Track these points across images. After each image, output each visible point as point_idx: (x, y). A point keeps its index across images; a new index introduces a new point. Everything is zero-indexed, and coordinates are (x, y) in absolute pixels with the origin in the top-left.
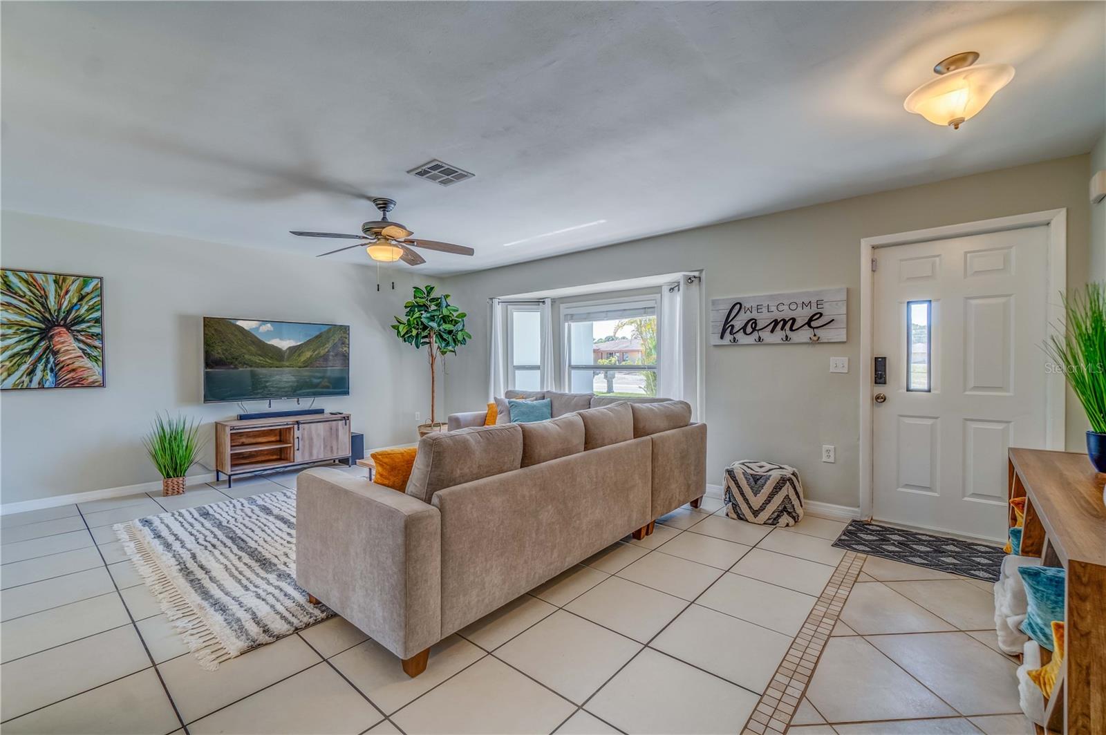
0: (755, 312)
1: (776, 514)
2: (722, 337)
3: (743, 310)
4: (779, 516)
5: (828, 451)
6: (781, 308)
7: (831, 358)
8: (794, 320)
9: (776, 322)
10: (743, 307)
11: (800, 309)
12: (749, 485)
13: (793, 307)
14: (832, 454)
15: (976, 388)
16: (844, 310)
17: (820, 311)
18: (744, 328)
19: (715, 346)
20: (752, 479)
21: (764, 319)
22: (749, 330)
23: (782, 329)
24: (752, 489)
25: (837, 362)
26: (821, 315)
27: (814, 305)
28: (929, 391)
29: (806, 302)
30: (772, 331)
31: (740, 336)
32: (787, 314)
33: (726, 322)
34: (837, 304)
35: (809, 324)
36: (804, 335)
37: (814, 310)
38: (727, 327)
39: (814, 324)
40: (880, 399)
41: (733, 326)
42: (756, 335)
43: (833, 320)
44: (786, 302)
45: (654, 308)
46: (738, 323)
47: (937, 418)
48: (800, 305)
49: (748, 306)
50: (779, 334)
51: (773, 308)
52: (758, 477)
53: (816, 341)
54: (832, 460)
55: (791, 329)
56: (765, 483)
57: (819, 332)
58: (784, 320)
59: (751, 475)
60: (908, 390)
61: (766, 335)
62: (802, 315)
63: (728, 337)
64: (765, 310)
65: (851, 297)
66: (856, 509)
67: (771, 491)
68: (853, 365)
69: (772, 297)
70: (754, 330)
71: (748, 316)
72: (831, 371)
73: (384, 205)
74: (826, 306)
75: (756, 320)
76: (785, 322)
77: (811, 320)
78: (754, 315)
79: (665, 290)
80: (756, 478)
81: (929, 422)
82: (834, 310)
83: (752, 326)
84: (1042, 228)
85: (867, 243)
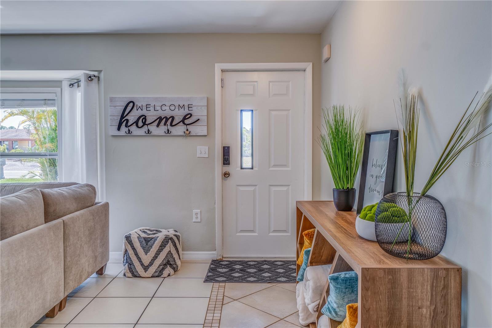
0: (144, 110)
1: (161, 267)
2: (119, 129)
3: (135, 108)
4: (163, 269)
5: (196, 214)
6: (164, 108)
7: (198, 147)
8: (173, 118)
9: (160, 119)
10: (135, 105)
11: (177, 110)
12: (141, 246)
13: (172, 108)
14: (199, 216)
15: (275, 166)
16: (205, 113)
17: (190, 112)
18: (137, 122)
19: (113, 136)
20: (144, 241)
21: (151, 116)
22: (140, 124)
23: (165, 125)
24: (144, 250)
25: (202, 150)
26: (191, 115)
27: (186, 108)
28: (252, 168)
29: (181, 105)
30: (158, 126)
31: (133, 128)
32: (168, 113)
33: (122, 117)
34: (201, 108)
35: (183, 121)
36: (180, 130)
37: (187, 111)
38: (123, 121)
39: (187, 122)
40: (226, 175)
41: (127, 120)
42: (145, 128)
43: (199, 119)
44: (168, 104)
45: (54, 100)
46: (132, 118)
47: (256, 186)
48: (177, 107)
49: (139, 105)
50: (163, 129)
51: (158, 108)
52: (149, 239)
53: (188, 134)
54: (199, 220)
55: (171, 125)
56: (154, 243)
57: (190, 128)
58: (166, 117)
59: (144, 238)
60: (242, 168)
61: (153, 128)
62: (179, 114)
63: (124, 129)
64: (152, 109)
65: (210, 104)
66: (214, 252)
67: (158, 248)
68: (211, 151)
69: (156, 99)
70: (144, 124)
71: (140, 113)
72: (198, 156)
74: (194, 108)
75: (146, 117)
76: (167, 119)
77: (185, 118)
78: (144, 112)
79: (65, 85)
80: (147, 240)
81: (252, 189)
82: (199, 112)
83: (142, 121)
84: (302, 73)
85: (218, 67)
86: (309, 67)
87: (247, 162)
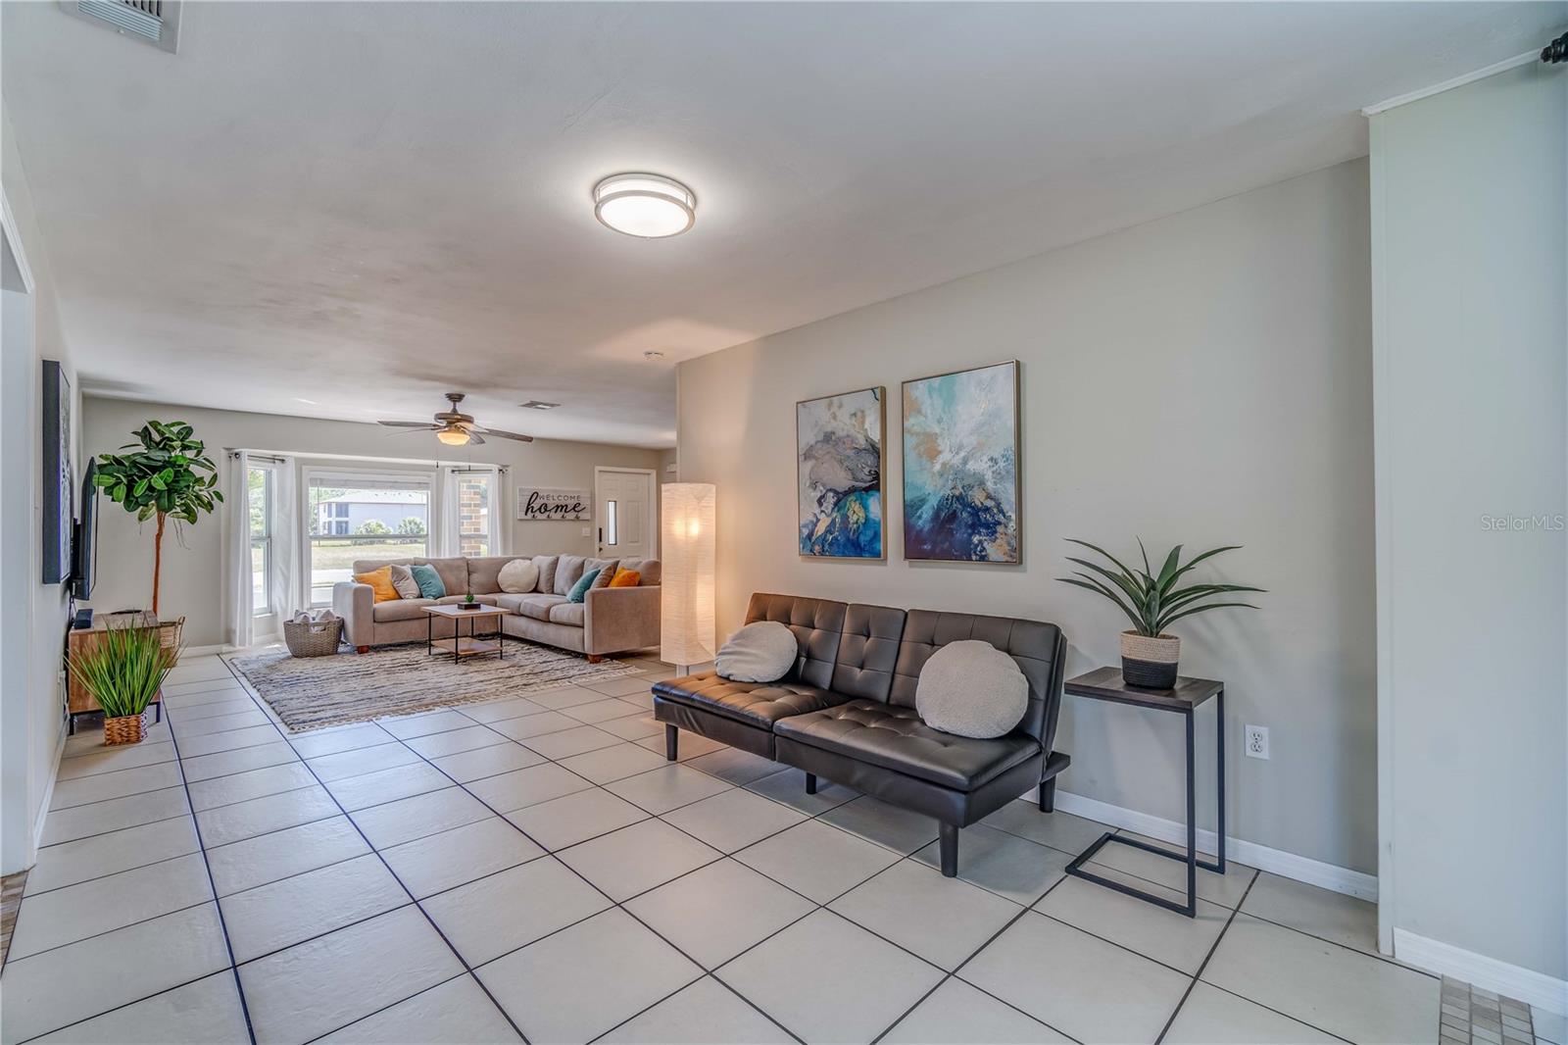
0: (545, 499)
2: (525, 514)
3: (538, 497)
6: (560, 498)
7: (583, 528)
8: (567, 506)
9: (558, 507)
10: (538, 495)
11: (569, 500)
13: (566, 498)
16: (589, 503)
17: (579, 502)
18: (540, 509)
19: (521, 520)
21: (551, 504)
22: (543, 510)
23: (561, 511)
25: (586, 531)
26: (579, 504)
27: (576, 498)
28: (616, 544)
29: (573, 496)
30: (556, 512)
31: (537, 514)
32: (563, 503)
33: (529, 504)
34: (586, 500)
35: (574, 509)
36: (571, 515)
37: (576, 501)
38: (529, 508)
39: (577, 509)
40: (600, 550)
41: (533, 507)
42: (548, 513)
43: (585, 508)
44: (563, 495)
46: (536, 506)
48: (569, 498)
49: (541, 495)
50: (559, 515)
51: (556, 498)
53: (576, 519)
55: (565, 511)
57: (580, 514)
58: (562, 505)
60: (609, 544)
61: (552, 514)
62: (571, 503)
63: (530, 514)
64: (551, 498)
65: (592, 498)
68: (592, 531)
69: (555, 491)
70: (546, 510)
71: (542, 501)
73: (456, 398)
74: (581, 499)
75: (546, 504)
76: (563, 507)
77: (575, 507)
78: (545, 501)
82: (586, 502)
83: (544, 508)
84: (646, 476)
85: (597, 468)
86: (654, 473)
87: (612, 541)
